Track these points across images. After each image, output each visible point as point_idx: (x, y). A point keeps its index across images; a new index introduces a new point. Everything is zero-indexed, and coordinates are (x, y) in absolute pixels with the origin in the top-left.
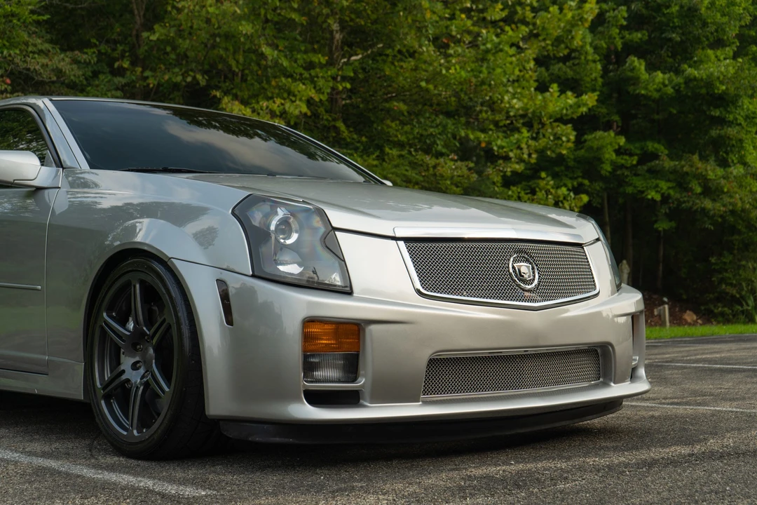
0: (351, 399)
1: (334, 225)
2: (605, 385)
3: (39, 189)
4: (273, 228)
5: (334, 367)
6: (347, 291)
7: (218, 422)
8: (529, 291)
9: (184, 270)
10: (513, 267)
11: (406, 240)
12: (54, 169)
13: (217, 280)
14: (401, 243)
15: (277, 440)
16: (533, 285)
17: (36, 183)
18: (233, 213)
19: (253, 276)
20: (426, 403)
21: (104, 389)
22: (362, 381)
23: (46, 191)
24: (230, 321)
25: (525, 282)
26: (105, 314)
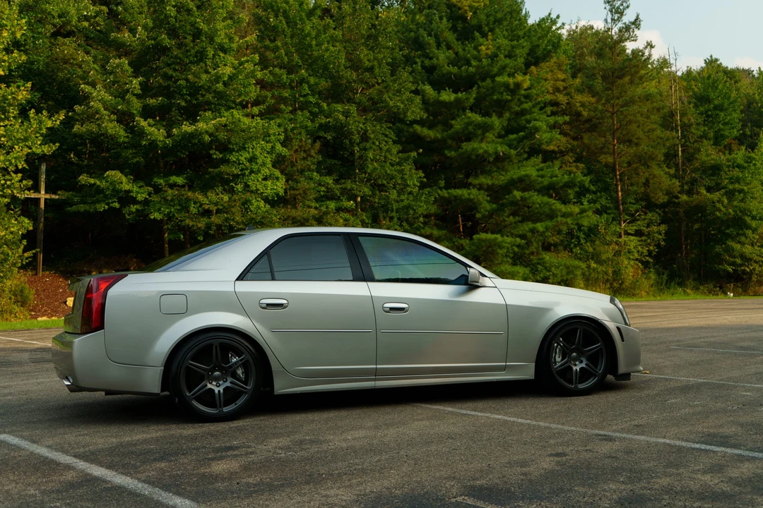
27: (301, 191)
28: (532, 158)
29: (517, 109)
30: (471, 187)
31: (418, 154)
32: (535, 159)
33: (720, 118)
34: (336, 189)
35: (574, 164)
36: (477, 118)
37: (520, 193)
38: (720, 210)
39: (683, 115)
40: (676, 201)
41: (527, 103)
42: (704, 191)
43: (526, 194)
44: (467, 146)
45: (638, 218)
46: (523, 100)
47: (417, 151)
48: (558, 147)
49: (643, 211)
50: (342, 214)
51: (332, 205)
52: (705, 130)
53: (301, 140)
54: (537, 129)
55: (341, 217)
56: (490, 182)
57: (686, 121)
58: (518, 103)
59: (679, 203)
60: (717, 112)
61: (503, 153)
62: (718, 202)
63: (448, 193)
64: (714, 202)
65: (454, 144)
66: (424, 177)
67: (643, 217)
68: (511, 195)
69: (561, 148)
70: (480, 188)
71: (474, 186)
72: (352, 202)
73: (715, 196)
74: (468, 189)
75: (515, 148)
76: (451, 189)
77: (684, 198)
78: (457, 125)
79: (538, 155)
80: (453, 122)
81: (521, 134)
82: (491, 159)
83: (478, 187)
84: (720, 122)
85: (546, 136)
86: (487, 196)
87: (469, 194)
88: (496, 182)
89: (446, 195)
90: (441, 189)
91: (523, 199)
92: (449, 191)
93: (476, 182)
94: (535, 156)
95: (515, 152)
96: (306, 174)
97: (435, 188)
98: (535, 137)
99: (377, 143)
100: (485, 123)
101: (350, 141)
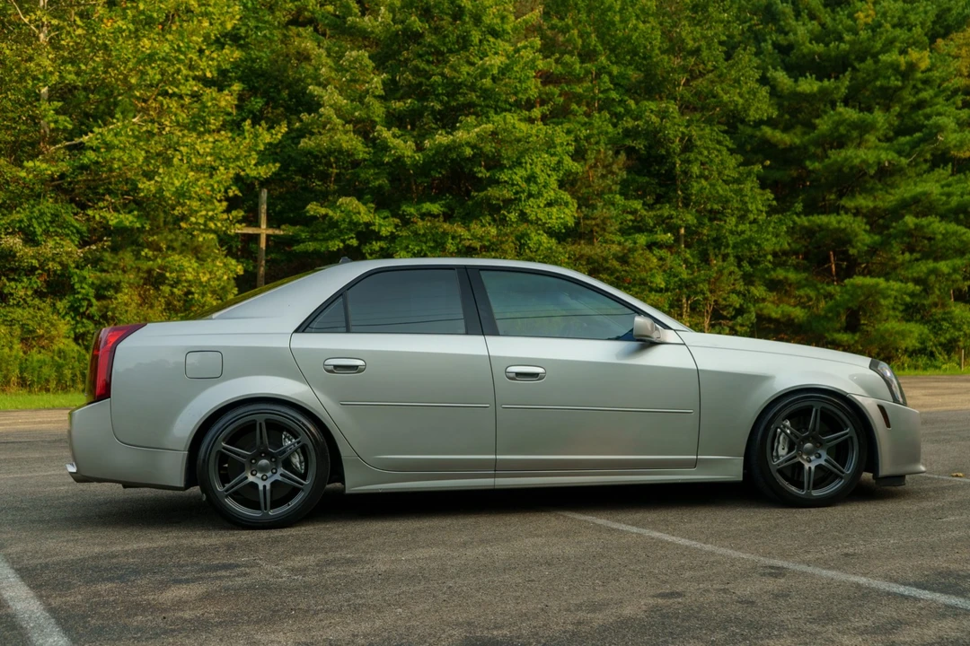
27: (598, 221)
28: (936, 169)
29: (912, 99)
30: (842, 212)
31: (764, 167)
32: (941, 171)
34: (649, 216)
36: (852, 114)
37: (914, 219)
41: (925, 90)
43: (924, 221)
44: (836, 156)
46: (920, 86)
47: (762, 164)
50: (656, 251)
51: (642, 239)
53: (599, 151)
54: (940, 129)
55: (654, 255)
56: (871, 205)
58: (913, 92)
61: (889, 163)
63: (809, 221)
65: (819, 152)
66: (773, 199)
68: (900, 222)
70: (857, 212)
71: (847, 211)
72: (669, 235)
74: (838, 214)
75: (908, 156)
76: (813, 215)
78: (824, 125)
79: (947, 165)
80: (817, 121)
81: (918, 135)
82: (872, 172)
83: (854, 211)
85: (954, 137)
86: (866, 223)
87: (839, 222)
88: (880, 204)
89: (806, 224)
90: (798, 215)
91: (918, 227)
92: (811, 217)
93: (852, 204)
94: (942, 166)
95: (908, 161)
96: (606, 197)
97: (788, 213)
98: (937, 139)
99: (706, 153)
100: (864, 121)
101: (667, 151)
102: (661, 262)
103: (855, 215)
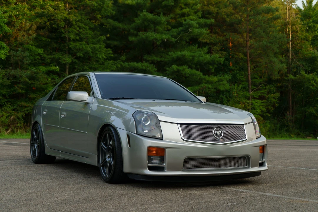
0: (162, 169)
1: (159, 120)
2: (248, 168)
3: (88, 103)
4: (142, 120)
5: (157, 160)
6: (161, 139)
7: (127, 174)
8: (220, 139)
9: (119, 131)
10: (214, 132)
11: (181, 124)
12: (92, 97)
13: (127, 134)
14: (179, 125)
15: (141, 179)
16: (221, 137)
17: (87, 101)
18: (132, 116)
19: (136, 134)
20: (184, 171)
21: (102, 164)
22: (164, 164)
23: (90, 104)
24: (130, 146)
25: (218, 136)
26: (102, 143)
27: (20, 58)
28: (191, 46)
29: (180, 12)
30: (144, 61)
31: (107, 37)
32: (193, 47)
33: (316, 28)
34: (48, 58)
35: (220, 52)
36: (150, 16)
37: (177, 66)
38: (313, 85)
39: (293, 25)
40: (286, 78)
41: (186, 9)
42: (303, 73)
44: (142, 35)
45: (261, 88)
46: (183, 6)
47: (106, 36)
48: (210, 40)
49: (264, 84)
51: (43, 69)
52: (306, 35)
53: (21, 23)
54: (190, 26)
55: (50, 77)
56: (159, 59)
57: (295, 29)
58: (180, 9)
59: (288, 80)
60: (315, 24)
61: (167, 40)
62: (312, 80)
63: (129, 65)
64: (309, 80)
65: (135, 32)
66: (112, 54)
67: (264, 87)
68: (171, 68)
69: (212, 41)
70: (152, 62)
71: (147, 61)
72: (57, 67)
73: (310, 76)
74: (142, 62)
75: (175, 37)
76: (130, 62)
77: (291, 76)
78: (138, 21)
79: (196, 45)
80: (135, 19)
81: (181, 28)
82: (158, 43)
84: (316, 30)
85: (197, 31)
86: (155, 68)
87: (142, 66)
88: (163, 59)
89: (127, 66)
90: (124, 62)
91: (178, 71)
92: (130, 63)
93: (150, 58)
94: (193, 45)
95: (175, 40)
96: (24, 46)
97: (119, 61)
98: (189, 31)
99: (78, 29)
100: (156, 20)
101: (58, 25)
102: (53, 81)
103: (151, 64)
